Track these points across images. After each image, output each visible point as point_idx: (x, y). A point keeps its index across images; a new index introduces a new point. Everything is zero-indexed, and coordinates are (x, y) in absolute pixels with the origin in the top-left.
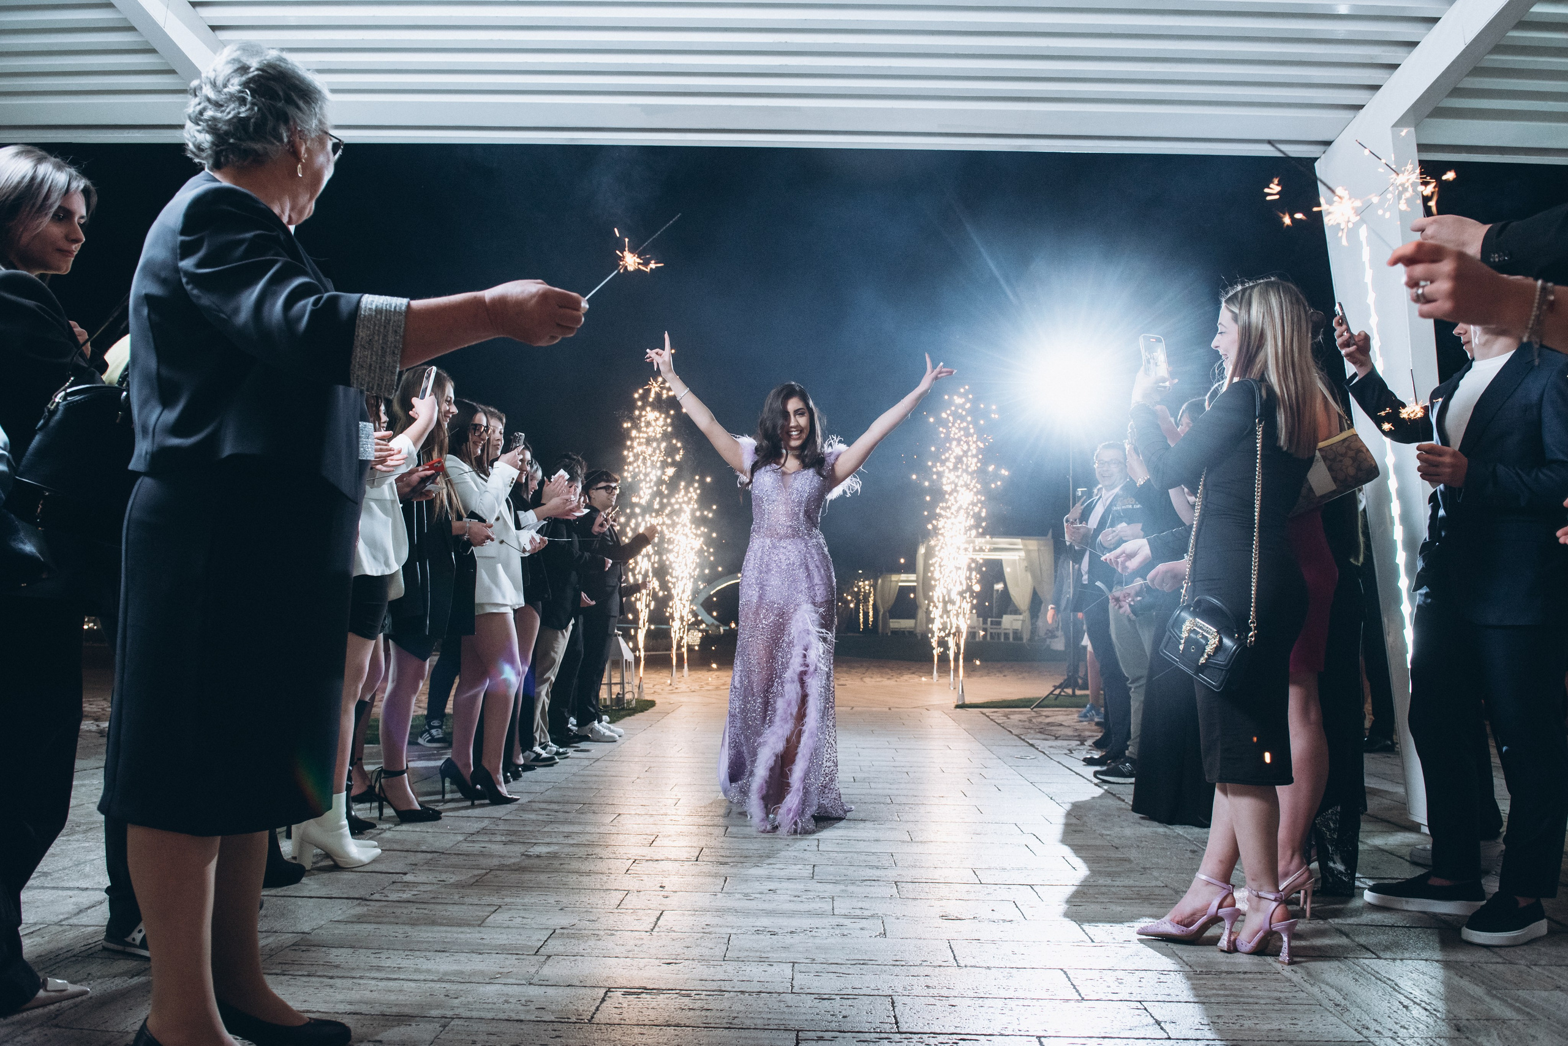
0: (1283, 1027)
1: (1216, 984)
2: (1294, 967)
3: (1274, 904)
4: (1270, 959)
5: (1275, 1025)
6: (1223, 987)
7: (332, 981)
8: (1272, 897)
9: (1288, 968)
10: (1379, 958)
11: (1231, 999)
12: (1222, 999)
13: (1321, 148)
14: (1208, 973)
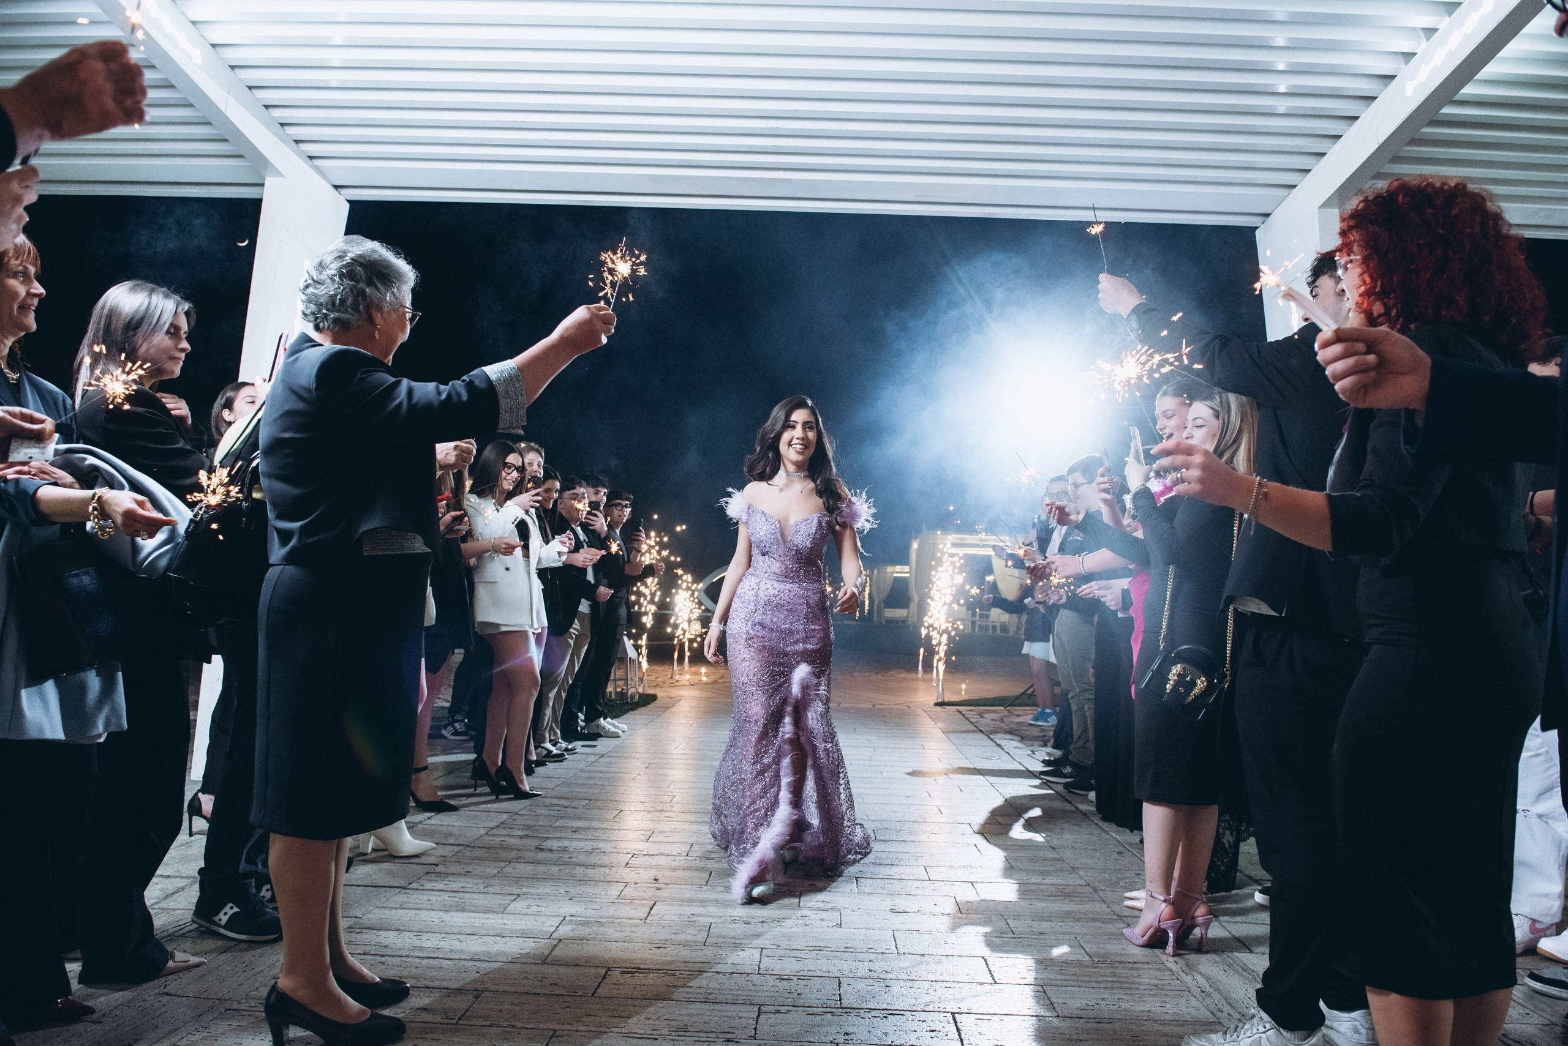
0: (1153, 1009)
1: (1108, 972)
2: (1176, 959)
3: (1164, 905)
4: (1158, 952)
5: (1147, 1007)
6: (1114, 975)
7: (383, 959)
8: (1162, 898)
9: (1172, 959)
10: (1251, 952)
11: (1117, 985)
12: (1109, 985)
13: (1260, 219)
14: (1103, 963)
